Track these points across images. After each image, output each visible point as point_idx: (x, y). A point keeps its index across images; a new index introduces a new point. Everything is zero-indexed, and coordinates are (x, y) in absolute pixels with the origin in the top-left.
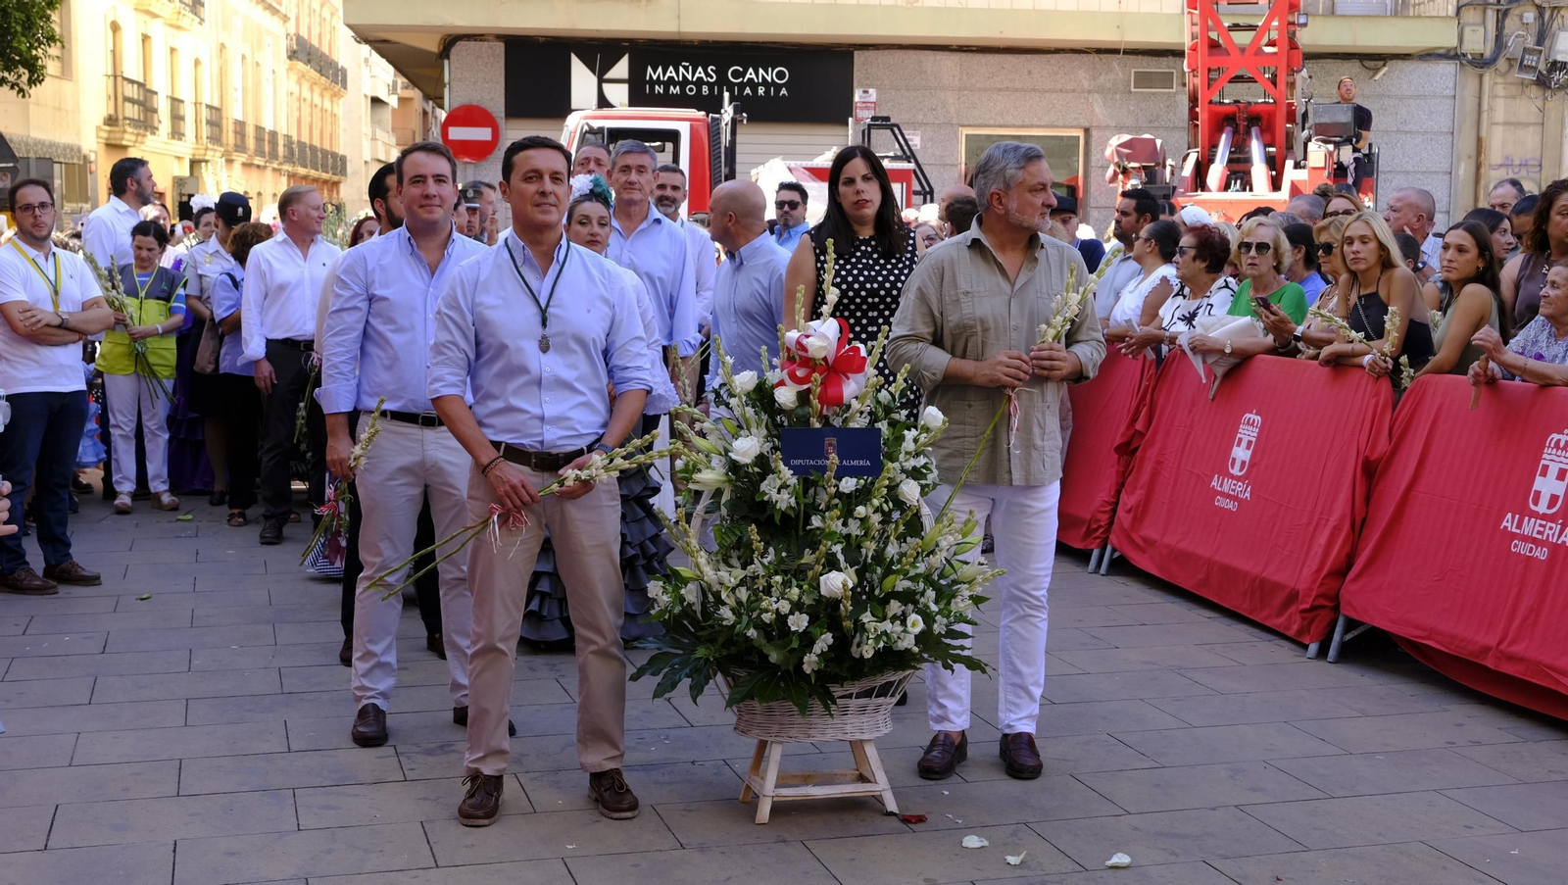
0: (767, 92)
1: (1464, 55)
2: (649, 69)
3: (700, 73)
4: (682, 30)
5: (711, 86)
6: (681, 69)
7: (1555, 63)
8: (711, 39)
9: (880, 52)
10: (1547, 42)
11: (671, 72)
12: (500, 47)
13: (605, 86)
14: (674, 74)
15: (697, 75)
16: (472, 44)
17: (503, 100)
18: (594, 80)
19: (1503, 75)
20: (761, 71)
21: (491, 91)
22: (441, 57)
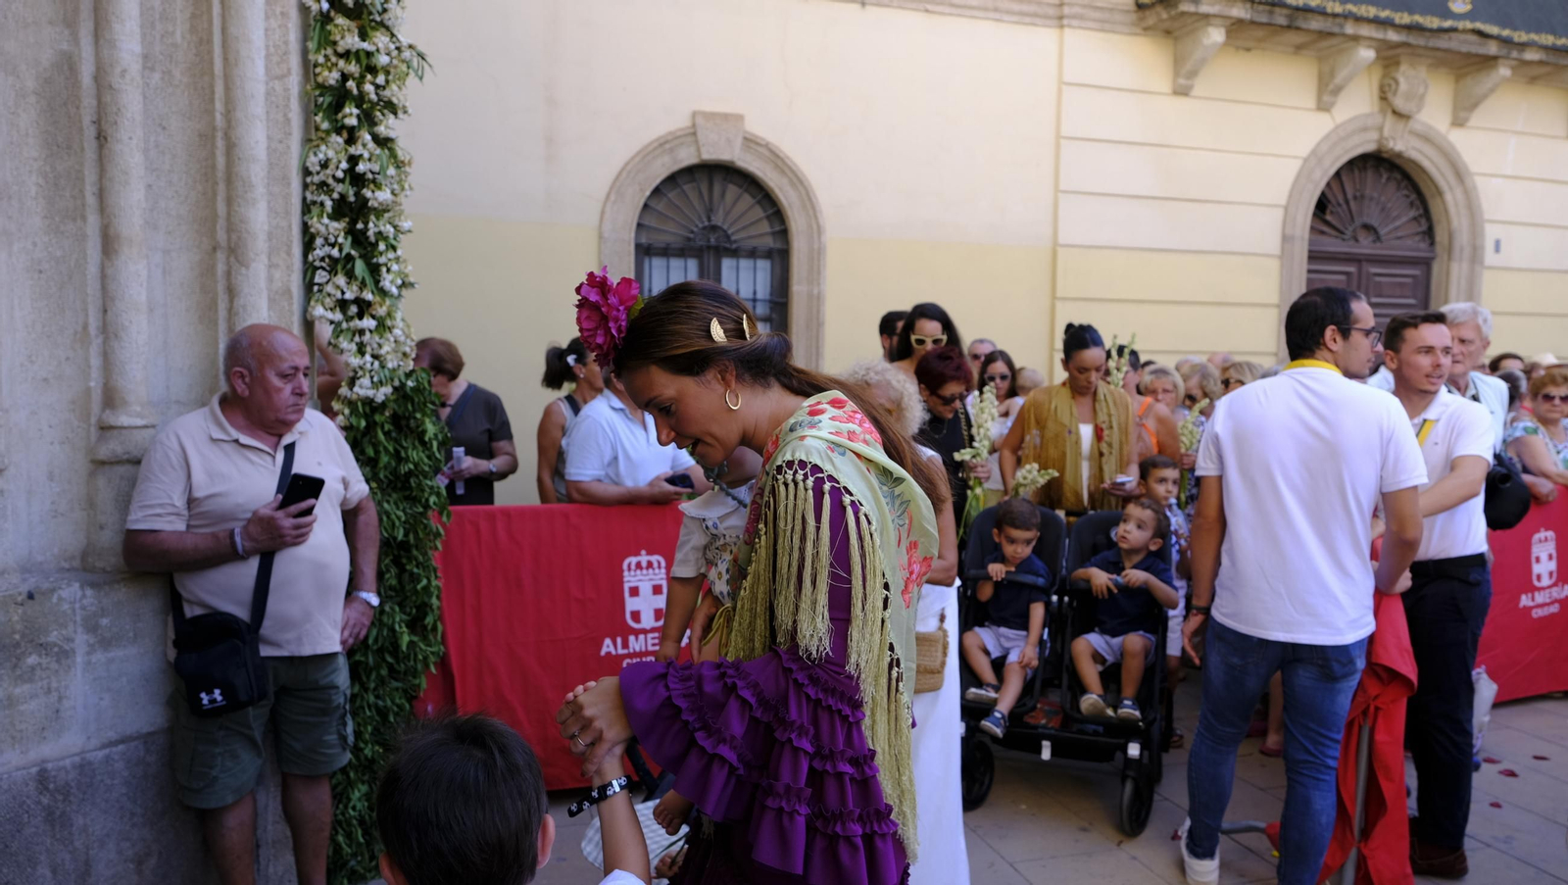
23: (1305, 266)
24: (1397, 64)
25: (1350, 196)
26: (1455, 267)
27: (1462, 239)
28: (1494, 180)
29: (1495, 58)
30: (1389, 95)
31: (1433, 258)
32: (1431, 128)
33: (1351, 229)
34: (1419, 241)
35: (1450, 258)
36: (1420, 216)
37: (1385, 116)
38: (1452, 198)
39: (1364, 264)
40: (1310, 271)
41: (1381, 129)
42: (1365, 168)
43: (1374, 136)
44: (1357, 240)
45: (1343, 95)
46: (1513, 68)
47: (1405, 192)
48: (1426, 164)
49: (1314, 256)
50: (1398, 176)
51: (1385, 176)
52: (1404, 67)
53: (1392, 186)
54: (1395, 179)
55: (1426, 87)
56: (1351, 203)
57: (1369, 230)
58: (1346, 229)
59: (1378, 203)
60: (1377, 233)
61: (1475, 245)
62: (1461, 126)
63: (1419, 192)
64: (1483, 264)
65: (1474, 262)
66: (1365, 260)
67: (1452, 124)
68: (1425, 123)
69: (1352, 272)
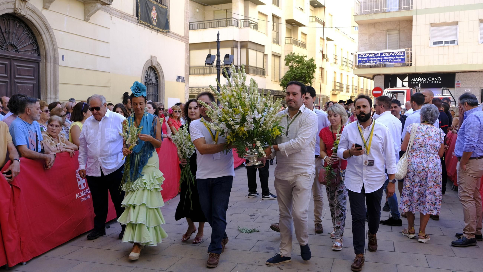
0: (436, 82)
2: (412, 79)
3: (422, 79)
4: (416, 72)
5: (425, 82)
6: (419, 79)
8: (425, 73)
9: (461, 73)
11: (417, 79)
12: (384, 76)
13: (403, 82)
14: (417, 80)
15: (422, 80)
16: (378, 76)
17: (384, 86)
18: (401, 81)
20: (435, 78)
21: (382, 84)
22: (373, 79)
25: (3, 31)
26: (48, 65)
27: (50, 54)
28: (60, 32)
31: (40, 61)
32: (35, 8)
33: (5, 45)
34: (33, 53)
35: (46, 61)
36: (34, 43)
38: (45, 37)
39: (12, 60)
41: (15, 4)
42: (9, 20)
43: (13, 7)
44: (8, 50)
47: (27, 33)
48: (34, 22)
50: (24, 26)
51: (18, 25)
53: (21, 29)
54: (22, 26)
56: (4, 34)
57: (13, 47)
58: (4, 45)
59: (16, 36)
60: (16, 48)
61: (55, 57)
62: (47, 9)
63: (32, 34)
64: (58, 64)
65: (55, 63)
66: (13, 59)
67: (43, 8)
68: (32, 5)
69: (7, 64)
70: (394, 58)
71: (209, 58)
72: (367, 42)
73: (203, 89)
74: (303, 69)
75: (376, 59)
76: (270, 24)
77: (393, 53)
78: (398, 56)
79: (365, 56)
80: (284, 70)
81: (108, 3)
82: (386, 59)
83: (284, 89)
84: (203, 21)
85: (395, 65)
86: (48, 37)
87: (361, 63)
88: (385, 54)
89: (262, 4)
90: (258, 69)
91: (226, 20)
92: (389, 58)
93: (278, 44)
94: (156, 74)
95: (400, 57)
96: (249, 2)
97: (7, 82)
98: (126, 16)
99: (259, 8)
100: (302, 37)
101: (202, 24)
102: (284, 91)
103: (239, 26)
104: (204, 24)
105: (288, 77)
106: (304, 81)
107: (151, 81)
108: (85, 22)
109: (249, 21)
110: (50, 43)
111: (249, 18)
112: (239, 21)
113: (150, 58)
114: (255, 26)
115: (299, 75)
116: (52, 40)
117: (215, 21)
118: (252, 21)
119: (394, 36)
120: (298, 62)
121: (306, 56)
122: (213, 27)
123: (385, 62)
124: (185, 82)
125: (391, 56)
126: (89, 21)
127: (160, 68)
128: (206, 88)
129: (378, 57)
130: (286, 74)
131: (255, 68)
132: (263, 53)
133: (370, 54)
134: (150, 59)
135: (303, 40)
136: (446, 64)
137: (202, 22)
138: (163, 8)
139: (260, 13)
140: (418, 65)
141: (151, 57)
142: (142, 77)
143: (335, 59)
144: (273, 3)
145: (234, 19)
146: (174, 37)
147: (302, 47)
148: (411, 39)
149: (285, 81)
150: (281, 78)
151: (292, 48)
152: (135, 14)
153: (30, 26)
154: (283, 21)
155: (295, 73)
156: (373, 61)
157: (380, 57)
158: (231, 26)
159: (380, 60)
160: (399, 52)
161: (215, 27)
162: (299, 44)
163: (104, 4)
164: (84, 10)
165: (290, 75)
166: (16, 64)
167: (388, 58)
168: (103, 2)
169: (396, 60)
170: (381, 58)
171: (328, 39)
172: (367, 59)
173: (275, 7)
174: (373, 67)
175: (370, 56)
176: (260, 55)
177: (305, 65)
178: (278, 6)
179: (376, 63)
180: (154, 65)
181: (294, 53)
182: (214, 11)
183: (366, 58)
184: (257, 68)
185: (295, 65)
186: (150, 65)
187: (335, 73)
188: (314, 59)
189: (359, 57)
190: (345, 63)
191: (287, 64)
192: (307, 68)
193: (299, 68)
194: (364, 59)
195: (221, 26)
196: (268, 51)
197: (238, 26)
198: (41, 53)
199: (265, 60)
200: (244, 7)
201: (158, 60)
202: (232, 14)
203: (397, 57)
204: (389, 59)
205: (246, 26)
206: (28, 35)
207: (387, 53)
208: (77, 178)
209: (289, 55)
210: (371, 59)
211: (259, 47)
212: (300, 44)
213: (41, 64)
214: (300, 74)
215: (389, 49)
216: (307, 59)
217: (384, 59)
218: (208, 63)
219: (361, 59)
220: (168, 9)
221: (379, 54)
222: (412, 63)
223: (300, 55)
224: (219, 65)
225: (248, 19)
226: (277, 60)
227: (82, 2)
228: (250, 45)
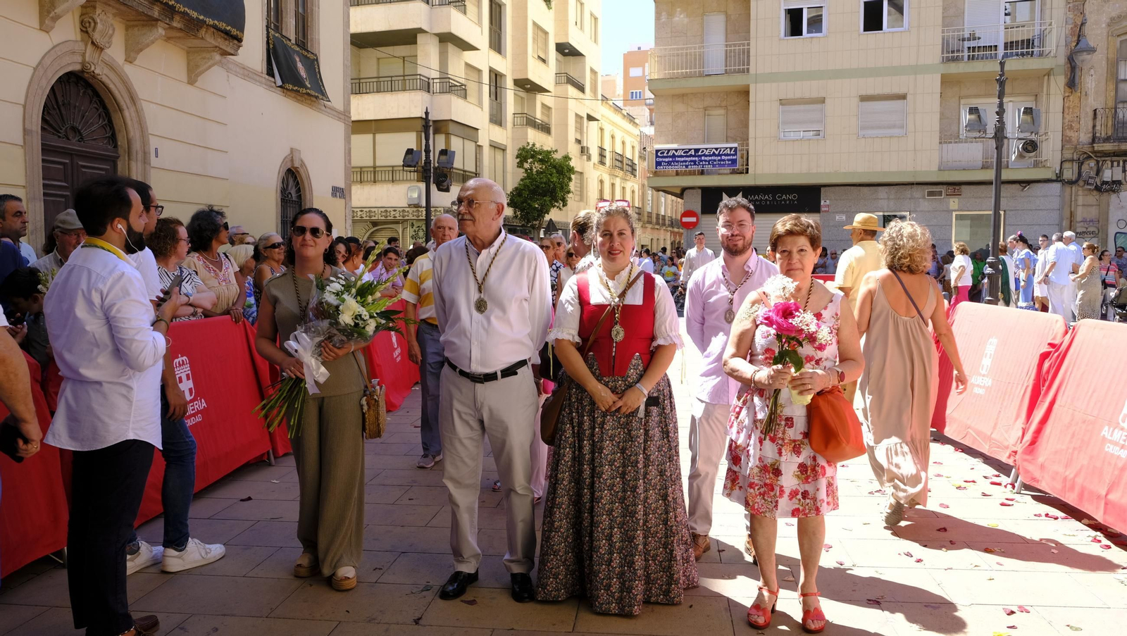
0: (790, 203)
1: (1064, 180)
3: (766, 197)
4: (757, 183)
5: (770, 201)
6: (760, 196)
7: (1104, 181)
8: (770, 185)
9: (830, 188)
10: (1101, 174)
12: (700, 191)
14: (757, 198)
16: (691, 190)
17: (700, 208)
19: (1081, 187)
20: (788, 195)
21: (697, 207)
22: (681, 195)
23: (41, 157)
24: (95, 8)
26: (133, 164)
27: (137, 146)
28: (152, 105)
29: (157, 20)
30: (90, 30)
31: (118, 157)
32: (114, 60)
33: (64, 130)
34: (106, 144)
35: (129, 159)
36: (105, 124)
37: (86, 45)
38: (129, 114)
40: (43, 161)
41: (84, 55)
43: (80, 59)
44: (68, 139)
45: (58, 22)
46: (164, 29)
47: (96, 106)
48: (111, 86)
49: (46, 149)
50: (91, 93)
51: (82, 91)
52: (98, 11)
53: (87, 100)
54: (88, 94)
55: (114, 30)
56: (62, 108)
57: (75, 132)
58: (61, 129)
59: (79, 111)
60: (80, 134)
61: (144, 150)
62: (131, 62)
63: (105, 107)
64: (150, 164)
65: (145, 163)
66: (76, 155)
67: (125, 60)
68: (110, 56)
69: (67, 163)
70: (719, 158)
71: (410, 156)
72: (670, 129)
73: (362, 211)
74: (551, 175)
75: (687, 159)
76: (486, 89)
77: (716, 149)
78: (725, 155)
79: (668, 153)
80: (513, 177)
81: (232, 52)
82: (706, 161)
83: (515, 213)
84: (360, 79)
85: (721, 171)
86: (134, 114)
87: (662, 167)
88: (703, 151)
89: (473, 48)
90: (467, 173)
91: (402, 78)
92: (710, 158)
93: (500, 125)
94: (298, 183)
95: (729, 157)
96: (449, 44)
97: (68, 195)
98: (250, 74)
99: (469, 56)
100: (542, 112)
101: (357, 85)
102: (516, 217)
103: (431, 91)
104: (361, 84)
105: (524, 190)
106: (552, 199)
107: (290, 196)
108: (189, 87)
109: (451, 81)
110: (136, 126)
111: (449, 76)
112: (431, 81)
113: (288, 152)
114: (462, 91)
115: (544, 186)
116: (140, 121)
117: (381, 79)
118: (454, 80)
119: (718, 119)
120: (541, 161)
121: (556, 151)
122: (377, 92)
123: (703, 165)
124: (345, 198)
125: (714, 154)
126: (196, 84)
127: (304, 172)
128: (368, 210)
129: (691, 156)
130: (520, 184)
131: (462, 172)
132: (476, 142)
133: (676, 150)
134: (289, 155)
135: (545, 119)
136: (805, 172)
137: (358, 81)
138: (309, 58)
139: (467, 65)
140: (759, 171)
141: (292, 149)
142: (277, 187)
143: (602, 156)
144: (491, 47)
145: (421, 77)
146: (327, 114)
147: (545, 132)
148: (745, 124)
149: (518, 198)
150: (509, 193)
151: (527, 134)
152: (265, 71)
153: (102, 94)
154: (509, 83)
155: (537, 181)
156: (682, 164)
157: (695, 156)
158: (417, 89)
159: (695, 162)
160: (727, 148)
161: (380, 92)
162: (537, 126)
163: (225, 53)
164: (188, 64)
165: (528, 186)
166: (80, 163)
167: (707, 158)
168: (224, 50)
169: (722, 163)
170: (697, 158)
171: (590, 118)
172: (671, 159)
173: (494, 55)
174: (682, 175)
175: (676, 154)
176: (470, 146)
177: (555, 167)
178: (500, 52)
179: (687, 166)
180: (297, 164)
181: (534, 145)
182: (379, 59)
183: (670, 157)
184: (464, 171)
185: (537, 167)
186: (289, 166)
187: (601, 182)
188: (570, 156)
189: (657, 156)
190: (618, 164)
191: (520, 165)
192: (557, 172)
193: (542, 173)
194: (667, 160)
195: (397, 89)
196: (483, 140)
197: (429, 92)
198: (119, 144)
199: (478, 157)
200: (440, 53)
201: (303, 157)
202: (417, 67)
203: (723, 157)
204: (710, 160)
205: (445, 91)
206: (98, 110)
207: (706, 149)
208: (177, 376)
209: (524, 148)
210: (679, 159)
211: (470, 132)
212: (540, 126)
213: (118, 163)
214: (545, 183)
215: (709, 142)
216: (558, 156)
217: (702, 161)
218: (409, 164)
219: (661, 160)
220: (317, 60)
221: (693, 151)
222: (749, 167)
223: (545, 149)
224: (428, 168)
225: (449, 78)
226: (499, 155)
227: (184, 49)
228: (452, 128)
